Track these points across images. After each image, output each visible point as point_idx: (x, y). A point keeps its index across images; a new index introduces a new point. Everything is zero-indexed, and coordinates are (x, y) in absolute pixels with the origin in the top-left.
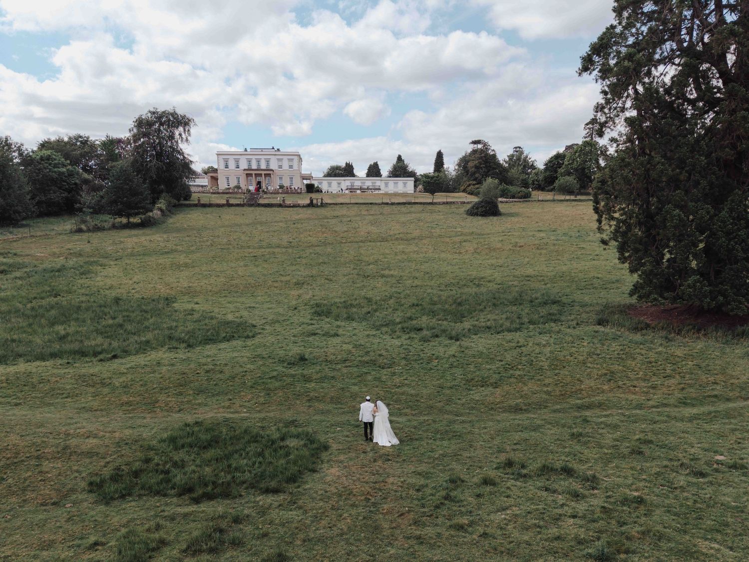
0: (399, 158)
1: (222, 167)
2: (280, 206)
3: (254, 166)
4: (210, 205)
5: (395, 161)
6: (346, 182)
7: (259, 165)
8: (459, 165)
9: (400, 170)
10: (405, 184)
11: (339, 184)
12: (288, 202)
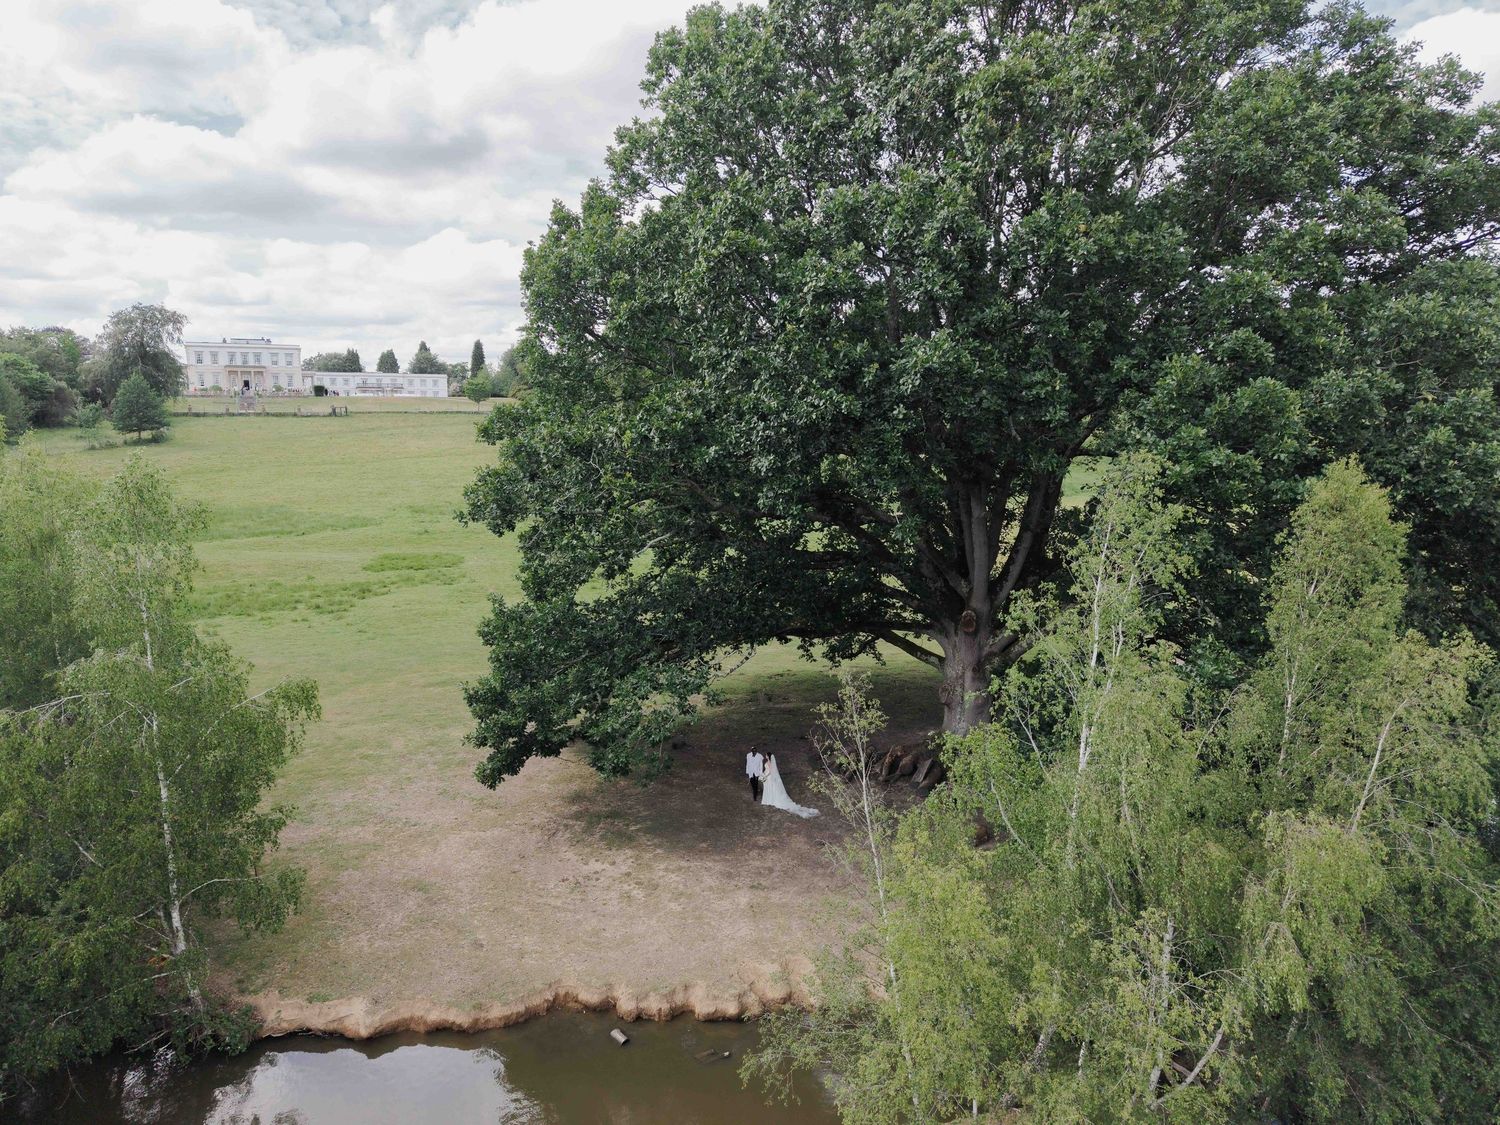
0: (423, 347)
1: (193, 361)
2: (295, 415)
3: (239, 361)
4: (204, 415)
5: (416, 350)
6: (355, 379)
7: (245, 362)
8: (504, 360)
9: (426, 364)
10: (435, 383)
11: (346, 381)
12: (303, 411)
